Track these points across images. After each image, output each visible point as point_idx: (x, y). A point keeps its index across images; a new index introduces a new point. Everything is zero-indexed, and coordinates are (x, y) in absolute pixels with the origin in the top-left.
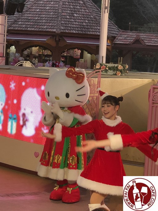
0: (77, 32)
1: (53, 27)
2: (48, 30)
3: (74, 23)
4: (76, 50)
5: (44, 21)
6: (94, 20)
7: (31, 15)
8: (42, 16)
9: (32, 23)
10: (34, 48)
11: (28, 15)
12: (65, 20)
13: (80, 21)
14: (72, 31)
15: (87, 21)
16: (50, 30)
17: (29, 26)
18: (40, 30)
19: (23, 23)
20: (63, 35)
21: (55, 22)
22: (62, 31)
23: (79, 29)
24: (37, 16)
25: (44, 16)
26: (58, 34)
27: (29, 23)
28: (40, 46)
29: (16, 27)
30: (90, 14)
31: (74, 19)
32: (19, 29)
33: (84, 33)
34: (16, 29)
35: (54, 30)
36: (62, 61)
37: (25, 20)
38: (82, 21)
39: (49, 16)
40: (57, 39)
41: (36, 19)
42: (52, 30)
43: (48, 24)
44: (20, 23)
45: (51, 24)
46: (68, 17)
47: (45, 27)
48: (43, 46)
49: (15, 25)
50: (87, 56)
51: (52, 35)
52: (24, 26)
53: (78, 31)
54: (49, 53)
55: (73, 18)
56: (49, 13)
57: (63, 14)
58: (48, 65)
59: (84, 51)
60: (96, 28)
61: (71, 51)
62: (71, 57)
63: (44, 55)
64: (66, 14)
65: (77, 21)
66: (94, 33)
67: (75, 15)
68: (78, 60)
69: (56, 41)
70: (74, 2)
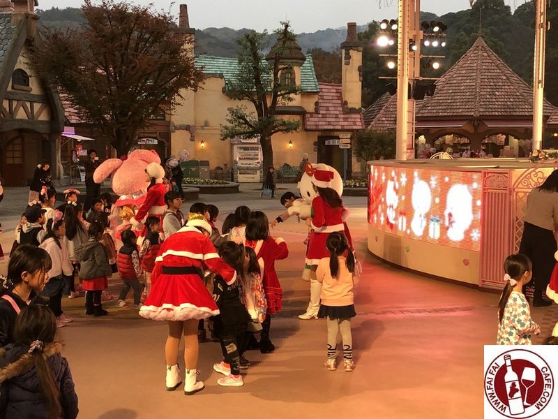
0: (500, 114)
1: (470, 110)
2: (464, 114)
3: (497, 103)
4: (500, 135)
5: (458, 103)
6: (521, 97)
7: (442, 98)
8: (455, 97)
9: (443, 107)
10: (447, 137)
11: (439, 98)
12: (485, 100)
13: (503, 100)
14: (494, 113)
15: (512, 100)
16: (466, 114)
17: (440, 111)
18: (454, 114)
19: (433, 108)
20: (483, 119)
21: (473, 103)
22: (481, 114)
23: (503, 110)
24: (450, 98)
25: (458, 97)
26: (476, 118)
27: (441, 107)
28: (454, 134)
29: (425, 113)
30: (515, 90)
31: (495, 99)
32: (429, 115)
33: (509, 114)
34: (426, 115)
35: (472, 114)
36: (483, 150)
37: (435, 104)
38: (506, 100)
39: (464, 97)
40: (476, 124)
41: (449, 101)
42: (469, 114)
43: (463, 107)
44: (430, 108)
45: (467, 107)
46: (488, 96)
47: (460, 110)
48: (458, 133)
49: (424, 111)
50: (514, 142)
51: (469, 119)
52: (434, 111)
53: (501, 112)
54: (465, 140)
55: (494, 97)
56: (464, 94)
57: (482, 93)
58: (466, 155)
59: (509, 136)
61: (494, 137)
62: (494, 144)
63: (459, 144)
64: (485, 93)
65: (500, 100)
66: (521, 114)
67: (497, 93)
68: (502, 147)
69: (474, 126)
70: (494, 77)
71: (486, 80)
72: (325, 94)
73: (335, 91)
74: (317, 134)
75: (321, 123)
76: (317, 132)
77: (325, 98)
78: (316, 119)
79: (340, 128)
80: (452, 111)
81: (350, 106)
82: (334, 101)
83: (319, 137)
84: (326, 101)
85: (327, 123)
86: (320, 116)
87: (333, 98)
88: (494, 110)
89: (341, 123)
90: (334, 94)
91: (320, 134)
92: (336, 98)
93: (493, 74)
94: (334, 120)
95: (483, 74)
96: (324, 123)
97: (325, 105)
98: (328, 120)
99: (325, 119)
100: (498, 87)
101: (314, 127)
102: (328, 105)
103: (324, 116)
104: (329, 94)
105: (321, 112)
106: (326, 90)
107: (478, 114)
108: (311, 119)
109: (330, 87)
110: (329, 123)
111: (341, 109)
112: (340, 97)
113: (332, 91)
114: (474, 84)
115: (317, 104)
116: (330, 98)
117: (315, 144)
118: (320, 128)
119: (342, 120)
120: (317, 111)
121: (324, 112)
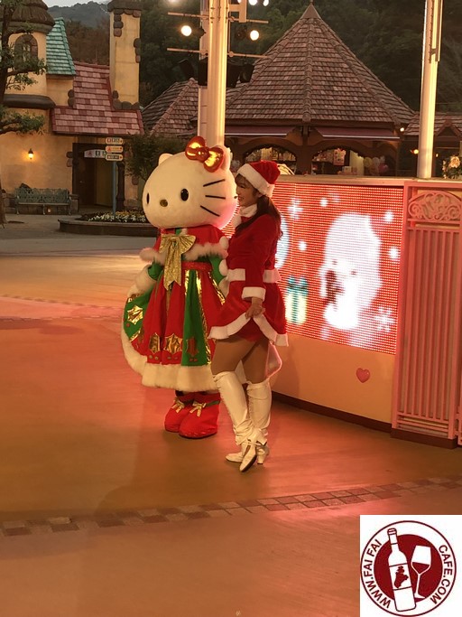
0: (340, 118)
1: (296, 112)
2: (288, 117)
3: (334, 103)
4: (338, 150)
5: (281, 102)
6: (369, 95)
7: (257, 92)
8: (276, 92)
9: (259, 107)
10: (263, 151)
11: (253, 93)
12: (319, 97)
13: (344, 98)
14: (331, 118)
15: (356, 99)
16: (292, 117)
18: (275, 117)
19: (244, 106)
20: (315, 126)
21: (301, 102)
22: (314, 118)
23: (343, 113)
24: (268, 92)
25: (280, 92)
26: (306, 123)
27: (255, 106)
28: (273, 147)
30: (361, 85)
31: (333, 96)
32: (238, 117)
33: (352, 119)
35: (300, 117)
36: (315, 172)
37: (248, 102)
38: (348, 98)
39: (289, 92)
40: (306, 133)
41: (268, 98)
42: (296, 117)
43: (288, 107)
44: (239, 107)
45: (293, 107)
46: (323, 92)
47: (284, 112)
48: (279, 146)
50: (357, 161)
51: (296, 125)
52: (246, 112)
53: (341, 116)
54: (289, 157)
55: (332, 93)
56: (289, 87)
57: (315, 87)
59: (351, 152)
60: (372, 109)
61: (329, 153)
64: (318, 87)
65: (340, 98)
66: (369, 119)
67: (335, 88)
68: (341, 169)
69: (302, 136)
70: (332, 65)
71: (320, 68)
72: (84, 79)
73: (99, 76)
74: (72, 140)
75: (77, 124)
76: (72, 138)
77: (83, 85)
78: (71, 118)
79: (106, 131)
80: (271, 112)
81: (122, 99)
82: (98, 91)
83: (74, 144)
84: (86, 91)
85: (87, 124)
86: (76, 112)
87: (97, 86)
88: (331, 113)
89: (108, 125)
90: (98, 81)
91: (76, 140)
92: (101, 86)
93: (329, 60)
94: (97, 119)
95: (316, 59)
96: (82, 124)
97: (85, 96)
98: (88, 118)
99: (83, 118)
100: (336, 79)
101: (67, 130)
102: (89, 96)
103: (83, 113)
104: (89, 80)
105: (78, 106)
106: (86, 74)
107: (308, 118)
108: (62, 117)
109: (91, 70)
110: (91, 124)
111: (108, 103)
112: (107, 86)
113: (94, 75)
114: (303, 73)
115: (71, 94)
116: (92, 86)
117: (68, 155)
118: (76, 130)
119: (109, 120)
120: (71, 105)
121: (83, 107)
